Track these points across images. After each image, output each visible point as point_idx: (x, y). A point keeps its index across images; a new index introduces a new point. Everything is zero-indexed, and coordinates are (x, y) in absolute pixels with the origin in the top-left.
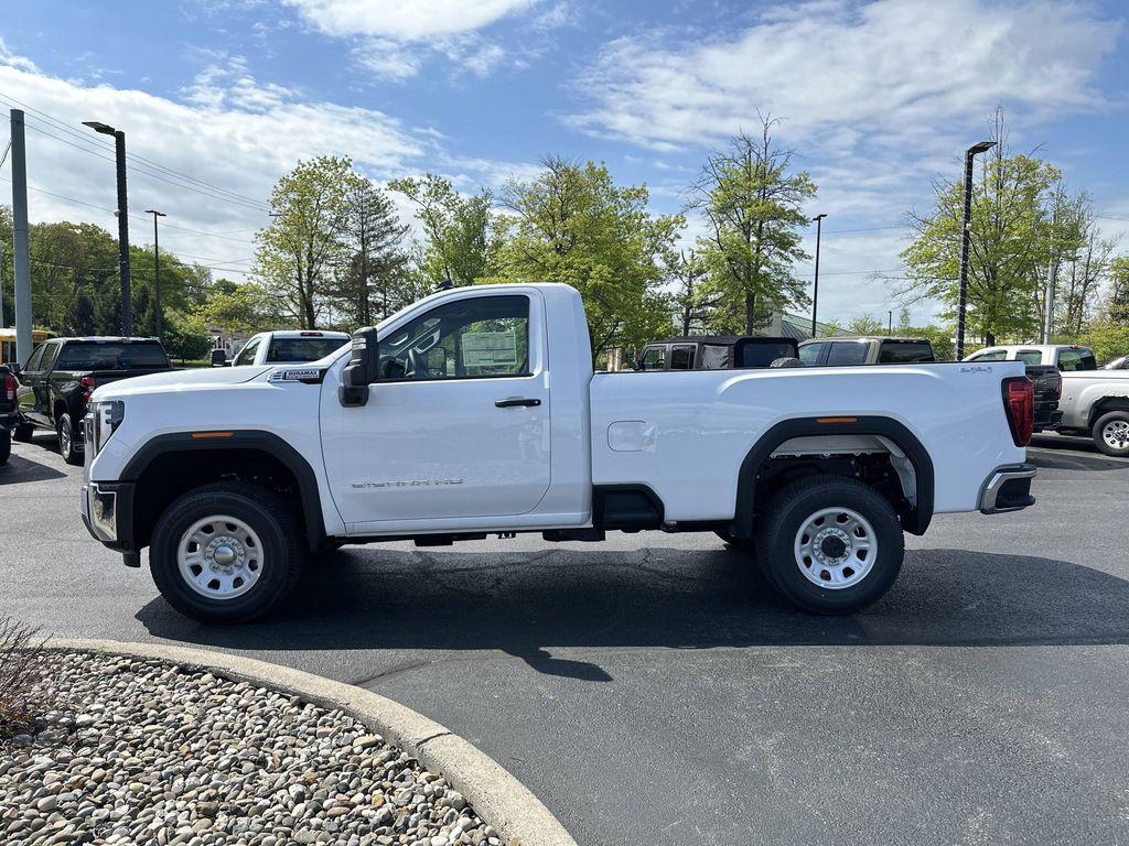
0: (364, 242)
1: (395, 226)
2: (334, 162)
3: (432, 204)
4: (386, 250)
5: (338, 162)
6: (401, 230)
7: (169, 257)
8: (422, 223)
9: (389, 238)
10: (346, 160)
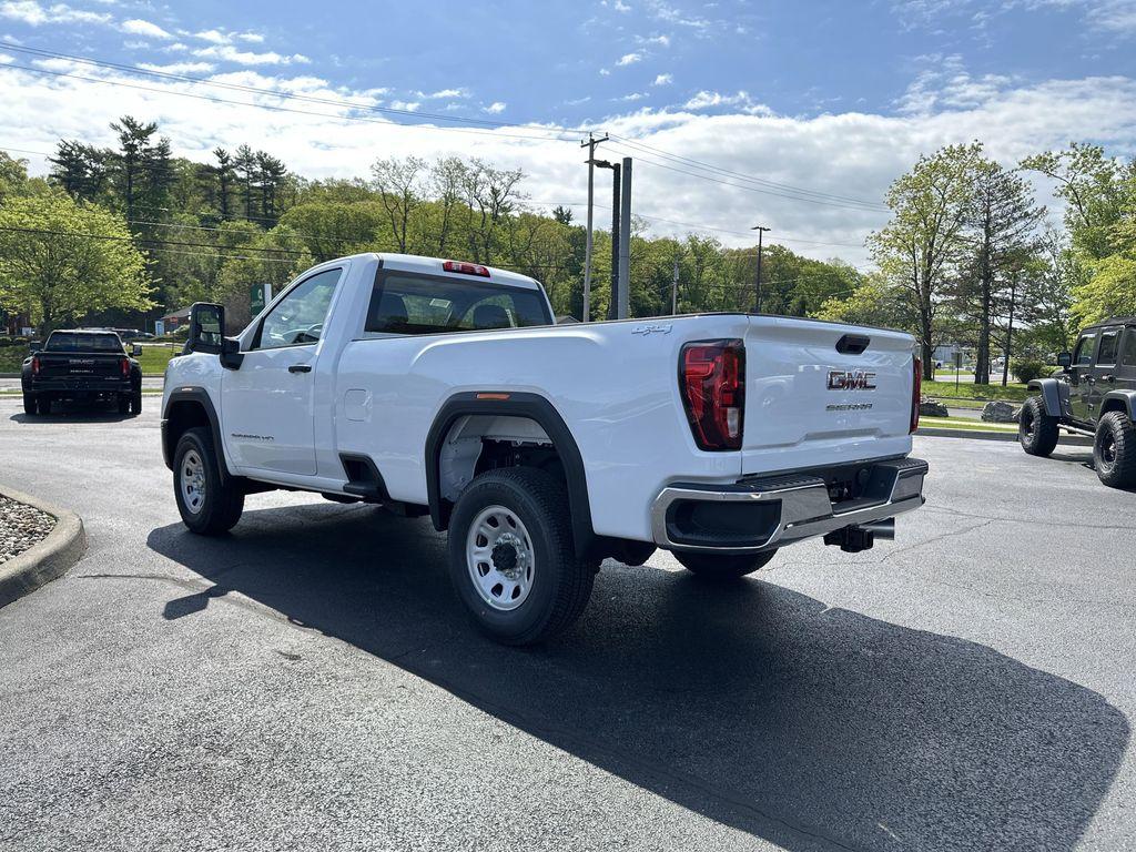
0: (989, 233)
1: (1030, 210)
2: (962, 149)
3: (1078, 177)
4: (1015, 239)
5: (966, 149)
6: (1035, 214)
7: (848, 269)
8: (1065, 203)
9: (1021, 224)
10: (976, 144)
